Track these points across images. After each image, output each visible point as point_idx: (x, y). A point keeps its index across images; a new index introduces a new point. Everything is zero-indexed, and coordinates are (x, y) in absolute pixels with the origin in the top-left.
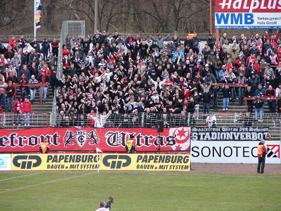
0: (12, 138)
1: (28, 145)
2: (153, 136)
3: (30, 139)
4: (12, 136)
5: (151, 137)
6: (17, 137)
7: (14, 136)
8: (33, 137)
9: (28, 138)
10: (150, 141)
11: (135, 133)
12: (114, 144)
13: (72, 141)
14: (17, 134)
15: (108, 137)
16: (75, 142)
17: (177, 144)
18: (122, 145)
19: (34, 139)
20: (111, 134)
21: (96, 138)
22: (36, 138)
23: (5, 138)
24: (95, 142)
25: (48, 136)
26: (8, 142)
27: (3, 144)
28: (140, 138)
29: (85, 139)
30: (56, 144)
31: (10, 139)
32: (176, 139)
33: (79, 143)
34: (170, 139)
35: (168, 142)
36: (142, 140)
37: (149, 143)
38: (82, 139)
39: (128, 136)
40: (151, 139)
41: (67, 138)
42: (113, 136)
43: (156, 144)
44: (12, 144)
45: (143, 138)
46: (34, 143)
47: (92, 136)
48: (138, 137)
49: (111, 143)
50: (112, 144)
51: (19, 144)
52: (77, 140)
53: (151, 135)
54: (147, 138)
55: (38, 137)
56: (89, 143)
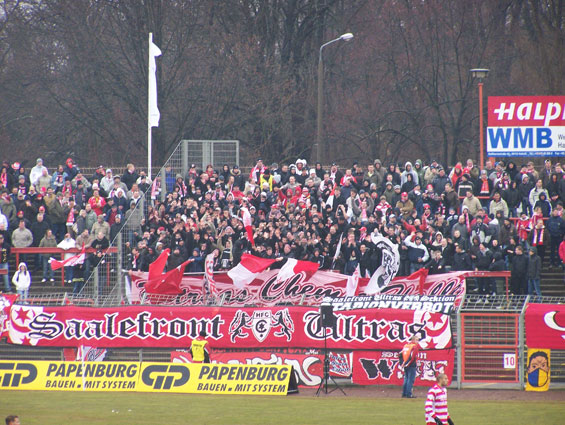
0: (141, 321)
1: (168, 335)
2: (387, 320)
3: (172, 324)
4: (141, 317)
5: (383, 324)
6: (150, 319)
7: (145, 318)
8: (177, 321)
9: (169, 323)
10: (382, 331)
11: (354, 317)
12: (318, 335)
13: (245, 331)
14: (150, 315)
15: (307, 321)
16: (250, 331)
17: (428, 338)
18: (331, 337)
19: (179, 325)
20: (313, 316)
21: (287, 323)
22: (183, 324)
23: (129, 321)
24: (286, 330)
25: (202, 322)
26: (135, 329)
27: (126, 332)
28: (364, 326)
29: (267, 327)
30: (217, 336)
31: (137, 324)
32: (426, 328)
33: (257, 335)
34: (416, 329)
35: (412, 335)
36: (367, 329)
37: (378, 335)
38: (262, 326)
39: (341, 320)
40: (383, 327)
41: (236, 326)
42: (316, 320)
43: (392, 338)
44: (141, 333)
45: (368, 325)
46: (179, 333)
47: (281, 320)
48: (360, 324)
49: (314, 332)
50: (314, 336)
51: (152, 331)
52: (254, 328)
53: (383, 320)
54: (375, 325)
55: (186, 322)
56: (276, 334)
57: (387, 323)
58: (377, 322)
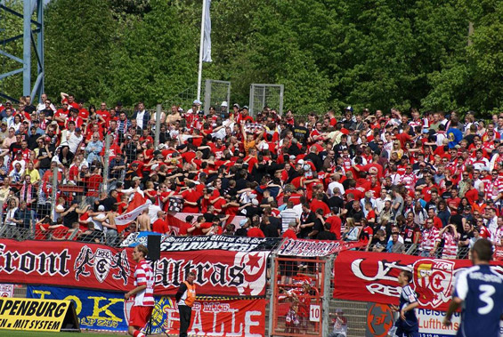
1: (19, 269)
2: (211, 263)
3: (24, 257)
5: (207, 266)
6: (5, 252)
8: (28, 255)
9: (20, 256)
10: (207, 275)
11: (183, 261)
13: (87, 269)
14: (5, 246)
16: (92, 270)
17: (245, 284)
19: (30, 259)
21: (124, 266)
22: (33, 258)
24: (124, 274)
25: (51, 256)
29: (107, 267)
30: (64, 273)
32: (245, 272)
33: (98, 274)
34: (236, 272)
35: (232, 278)
37: (203, 279)
38: (102, 266)
39: (171, 265)
40: (207, 270)
41: (80, 263)
43: (215, 282)
45: (195, 269)
46: (29, 268)
47: (119, 263)
48: (188, 268)
51: (5, 265)
52: (95, 267)
53: (208, 263)
54: (200, 268)
55: (37, 257)
56: (114, 276)
57: (211, 266)
58: (203, 265)
